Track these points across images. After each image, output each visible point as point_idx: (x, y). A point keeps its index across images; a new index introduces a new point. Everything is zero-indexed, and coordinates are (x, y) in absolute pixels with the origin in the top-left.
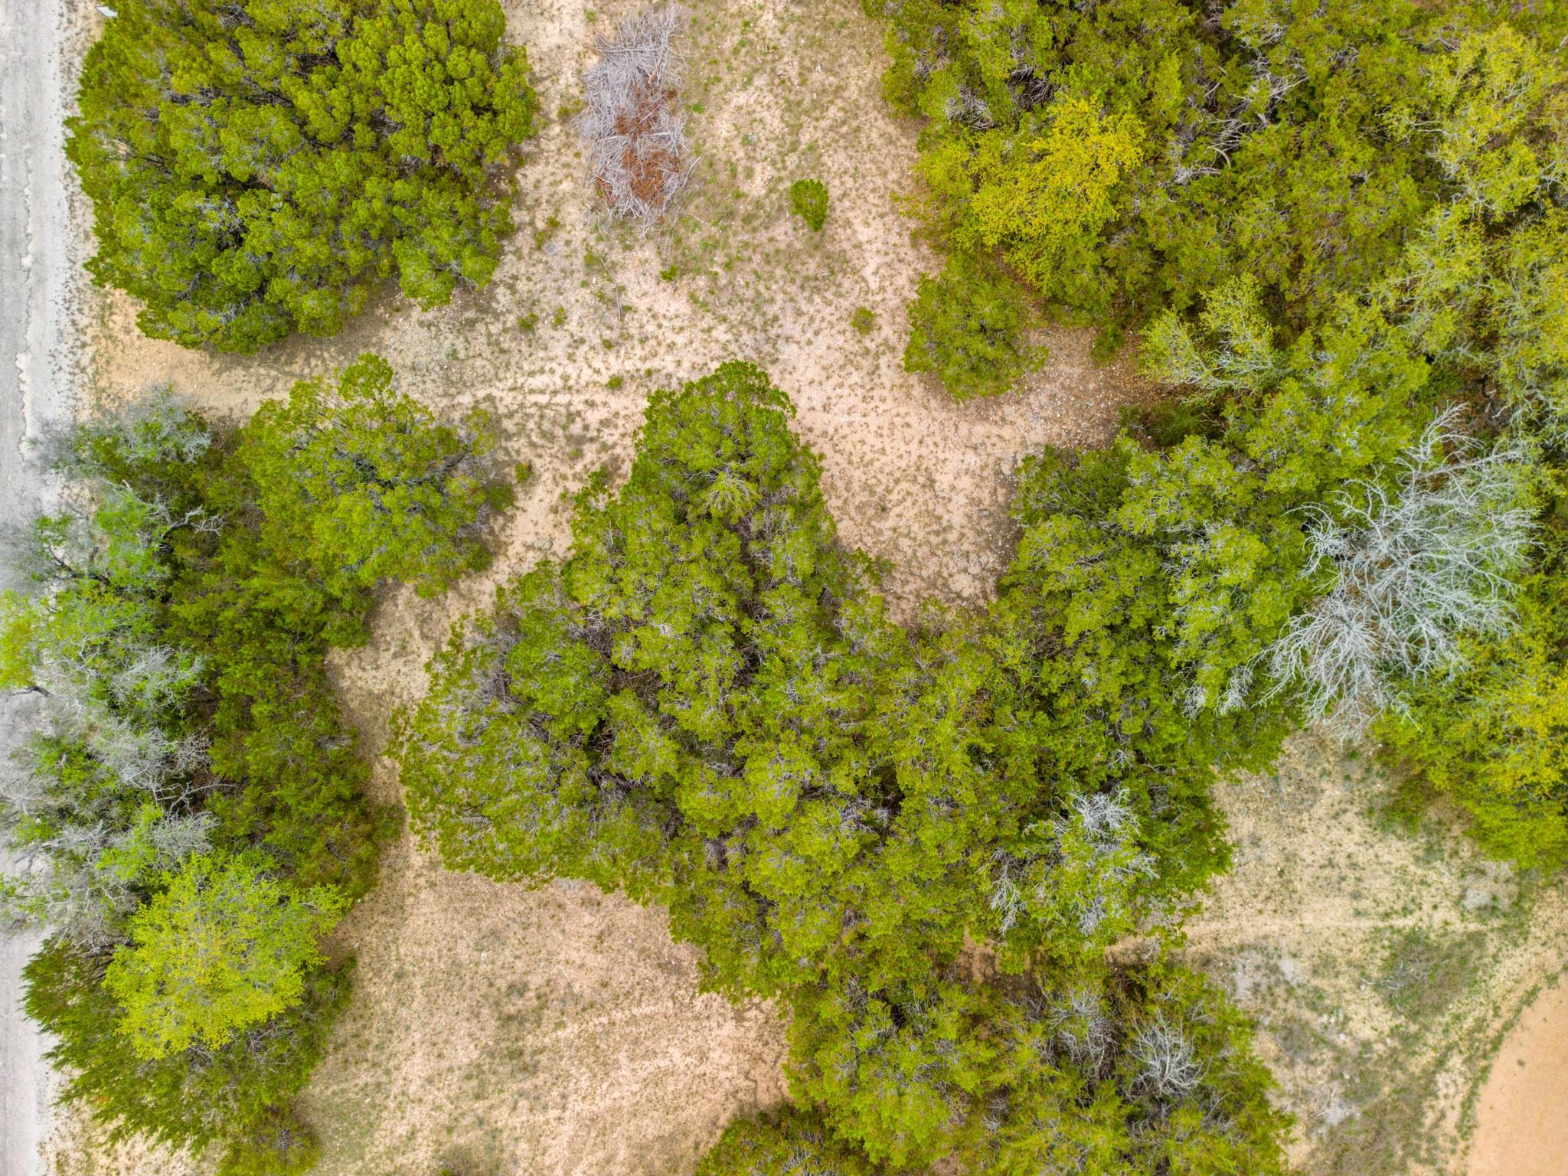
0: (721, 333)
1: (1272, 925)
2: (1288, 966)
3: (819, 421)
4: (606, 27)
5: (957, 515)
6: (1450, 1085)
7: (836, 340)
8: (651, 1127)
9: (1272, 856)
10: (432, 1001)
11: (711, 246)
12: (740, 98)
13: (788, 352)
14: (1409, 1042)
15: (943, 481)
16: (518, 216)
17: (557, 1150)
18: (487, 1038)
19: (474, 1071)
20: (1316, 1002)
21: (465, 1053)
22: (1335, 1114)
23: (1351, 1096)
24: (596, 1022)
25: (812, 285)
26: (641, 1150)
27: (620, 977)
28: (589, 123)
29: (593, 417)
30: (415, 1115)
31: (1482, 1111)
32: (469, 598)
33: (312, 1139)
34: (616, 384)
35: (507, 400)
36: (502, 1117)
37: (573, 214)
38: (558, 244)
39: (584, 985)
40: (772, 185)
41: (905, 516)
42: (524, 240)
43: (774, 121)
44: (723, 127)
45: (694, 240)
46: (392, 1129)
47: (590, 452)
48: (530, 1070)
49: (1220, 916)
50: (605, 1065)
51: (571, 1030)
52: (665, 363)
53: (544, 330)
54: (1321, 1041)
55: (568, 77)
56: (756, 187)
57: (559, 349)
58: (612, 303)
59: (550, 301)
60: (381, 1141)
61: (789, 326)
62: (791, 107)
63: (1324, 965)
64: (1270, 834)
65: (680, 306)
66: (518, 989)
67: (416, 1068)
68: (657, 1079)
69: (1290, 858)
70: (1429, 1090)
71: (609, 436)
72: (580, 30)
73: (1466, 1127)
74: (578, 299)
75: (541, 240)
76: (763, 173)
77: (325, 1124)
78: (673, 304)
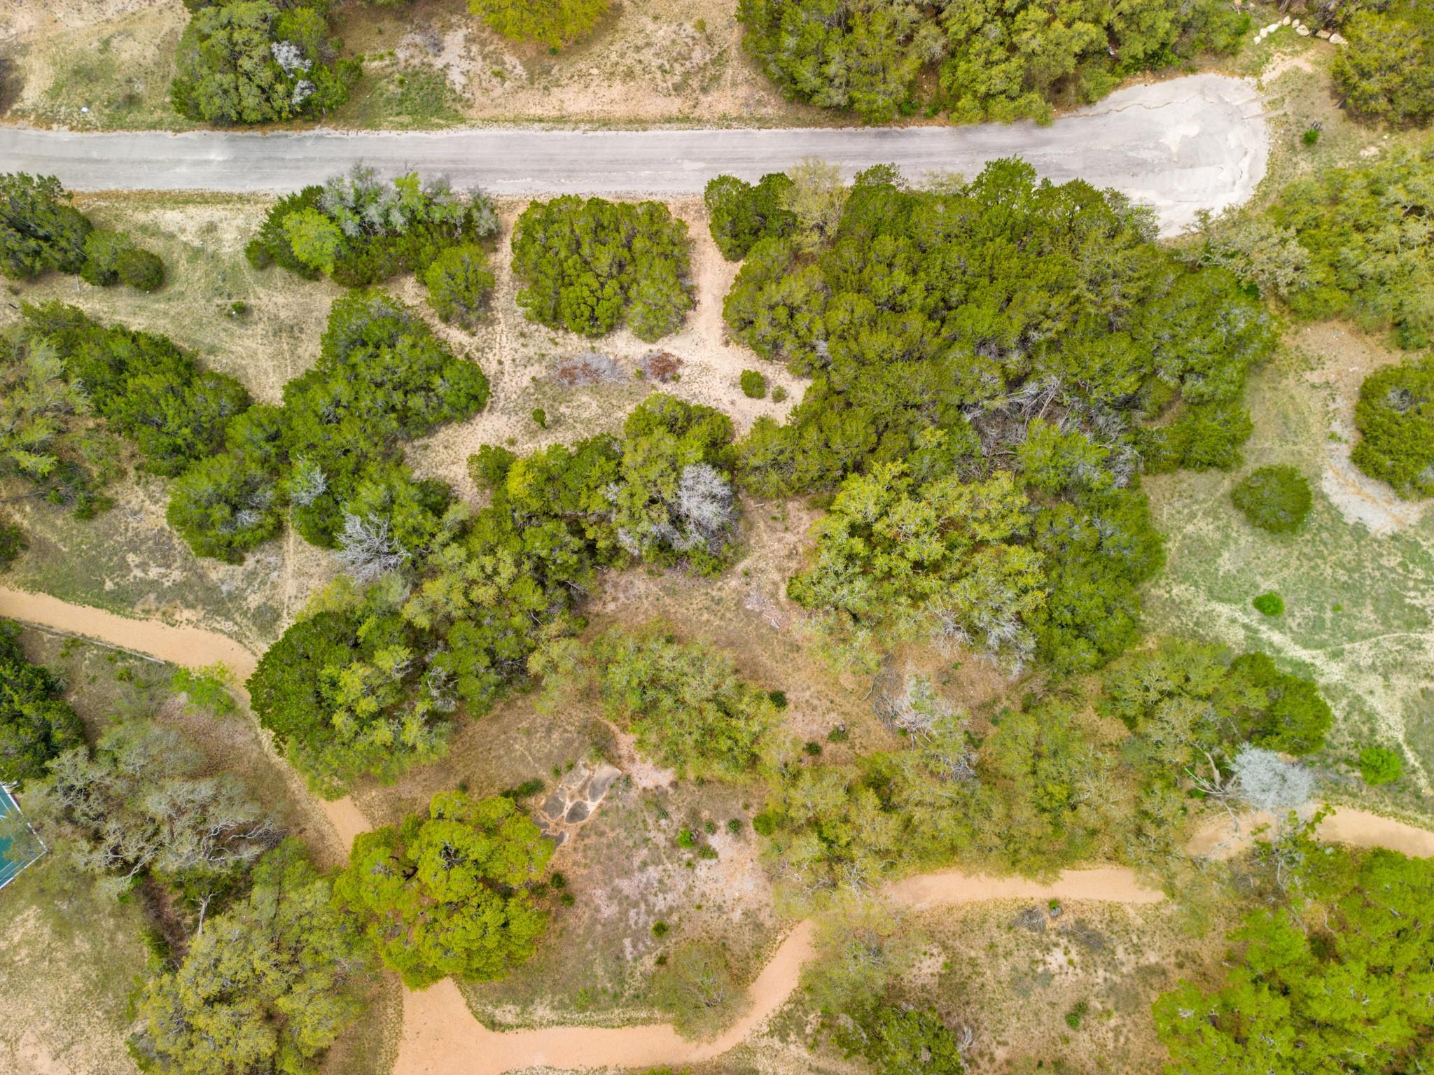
0: (514, 396)
1: (290, 569)
2: (275, 574)
3: (480, 428)
4: (623, 362)
5: (442, 472)
6: (228, 626)
7: (507, 434)
8: (251, 371)
9: (313, 570)
10: (300, 305)
11: (544, 394)
12: (594, 404)
13: (505, 418)
14: (245, 614)
15: (454, 468)
16: (561, 333)
17: (248, 342)
18: (287, 321)
19: (276, 317)
20: (263, 583)
21: (283, 315)
22: (224, 588)
23: (229, 593)
24: (287, 355)
25: (527, 426)
26: (244, 368)
27: (301, 362)
28: (589, 356)
29: (490, 356)
30: (265, 300)
31: (219, 635)
32: (433, 316)
33: (262, 268)
34: (500, 363)
35: (498, 328)
36: (261, 326)
37: (560, 350)
38: (551, 345)
39: (300, 351)
40: (563, 415)
41: (444, 454)
42: (553, 335)
43: (585, 415)
44: (585, 399)
45: (547, 388)
46: (261, 292)
47: (478, 354)
48: (275, 334)
49: (295, 553)
50: (273, 357)
51: (286, 347)
52: (506, 378)
53: (522, 340)
54: (250, 584)
55: (606, 349)
56: (563, 409)
57: (515, 345)
58: (528, 361)
59: (531, 342)
60: (259, 289)
61: (514, 418)
62: (589, 421)
63: (274, 586)
64: (320, 570)
65: (525, 384)
66: (301, 331)
67: (280, 299)
68: (266, 373)
69: (311, 576)
70: (227, 619)
71: (483, 361)
72: (621, 354)
73: (214, 630)
74: (531, 351)
75: (552, 341)
76: (568, 411)
77: (266, 273)
78: (526, 381)
